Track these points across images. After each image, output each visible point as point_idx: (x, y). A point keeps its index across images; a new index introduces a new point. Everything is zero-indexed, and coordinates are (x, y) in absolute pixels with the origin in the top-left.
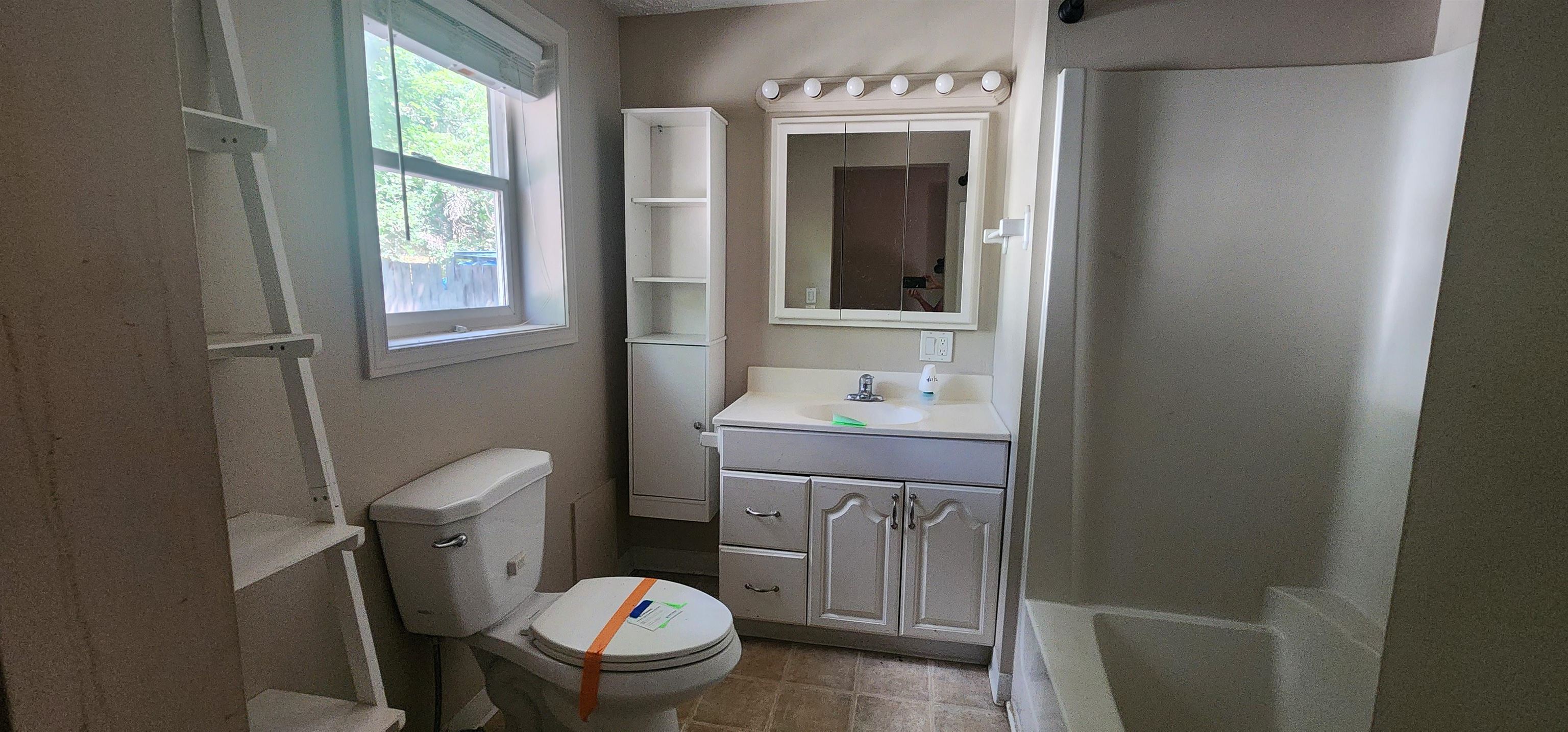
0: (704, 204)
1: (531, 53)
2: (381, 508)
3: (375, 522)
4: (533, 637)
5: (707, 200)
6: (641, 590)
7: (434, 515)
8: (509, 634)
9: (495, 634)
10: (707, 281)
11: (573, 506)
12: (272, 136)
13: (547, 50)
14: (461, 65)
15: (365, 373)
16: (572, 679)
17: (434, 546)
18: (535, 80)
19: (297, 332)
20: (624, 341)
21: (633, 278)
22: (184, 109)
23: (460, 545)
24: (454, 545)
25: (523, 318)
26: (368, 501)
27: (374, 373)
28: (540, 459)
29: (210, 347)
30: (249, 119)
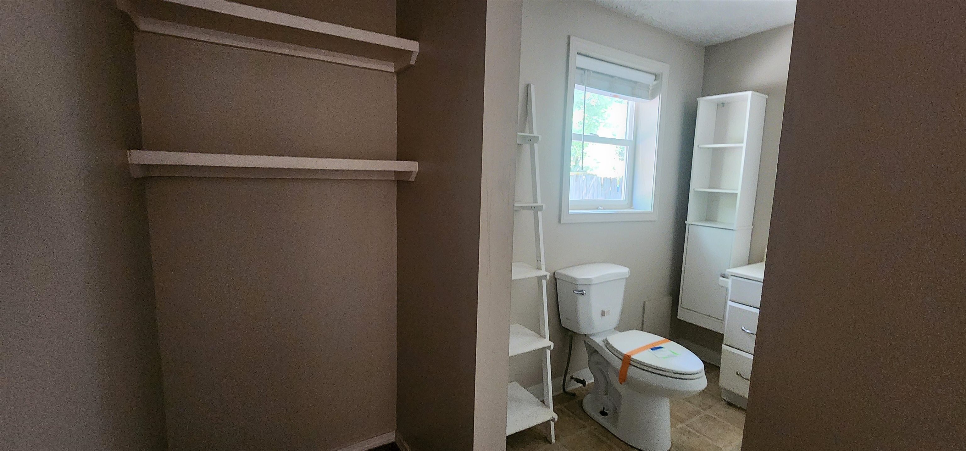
0: (742, 147)
1: (649, 80)
2: (560, 274)
3: (556, 278)
4: (607, 343)
5: (744, 145)
6: (661, 342)
7: (575, 279)
8: (598, 340)
9: (592, 338)
10: (739, 192)
11: (645, 302)
12: (540, 139)
13: (657, 76)
14: (613, 94)
15: (560, 221)
16: (618, 364)
17: (573, 292)
18: (650, 92)
19: (539, 203)
20: (685, 222)
21: (694, 189)
22: (518, 133)
23: (583, 294)
24: (580, 294)
25: (631, 205)
26: (556, 270)
27: (562, 222)
28: (624, 271)
29: (515, 205)
30: (535, 134)
